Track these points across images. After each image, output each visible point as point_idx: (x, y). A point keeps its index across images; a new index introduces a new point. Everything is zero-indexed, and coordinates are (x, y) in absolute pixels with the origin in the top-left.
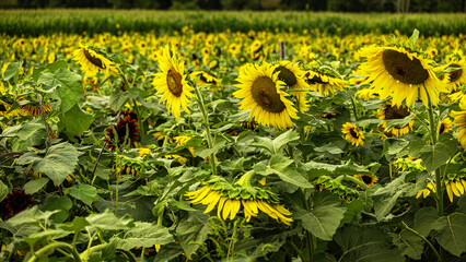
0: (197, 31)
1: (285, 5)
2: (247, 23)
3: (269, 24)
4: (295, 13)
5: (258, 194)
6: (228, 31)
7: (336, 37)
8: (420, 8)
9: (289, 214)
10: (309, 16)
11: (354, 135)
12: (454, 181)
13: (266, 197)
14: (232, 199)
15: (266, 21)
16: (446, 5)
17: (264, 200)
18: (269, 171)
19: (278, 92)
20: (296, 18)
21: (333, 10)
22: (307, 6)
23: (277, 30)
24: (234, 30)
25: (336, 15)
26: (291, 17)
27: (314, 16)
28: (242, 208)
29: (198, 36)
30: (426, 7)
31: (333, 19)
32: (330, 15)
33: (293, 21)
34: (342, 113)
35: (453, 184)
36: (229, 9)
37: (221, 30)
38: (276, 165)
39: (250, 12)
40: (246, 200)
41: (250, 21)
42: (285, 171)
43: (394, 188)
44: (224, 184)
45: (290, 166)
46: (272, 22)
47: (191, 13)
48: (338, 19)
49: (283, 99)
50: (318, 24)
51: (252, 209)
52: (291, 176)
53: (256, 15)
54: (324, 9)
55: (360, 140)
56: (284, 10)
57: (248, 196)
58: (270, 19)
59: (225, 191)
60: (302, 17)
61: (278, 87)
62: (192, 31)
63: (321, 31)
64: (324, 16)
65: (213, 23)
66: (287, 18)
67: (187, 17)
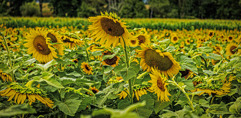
0: (8, 27)
1: (55, 15)
2: (34, 23)
3: (46, 24)
4: (60, 18)
5: (35, 91)
6: (25, 27)
7: (81, 30)
8: (127, 16)
9: (52, 103)
10: (67, 20)
11: (87, 68)
12: (140, 90)
13: (40, 93)
14: (22, 94)
15: (45, 22)
16: (141, 14)
17: (39, 94)
18: (41, 80)
19: (47, 43)
20: (61, 21)
21: (80, 17)
22: (66, 14)
23: (50, 27)
24: (28, 26)
25: (82, 19)
26: (58, 20)
27: (70, 20)
28: (27, 98)
29: (8, 29)
30: (130, 16)
31: (80, 21)
32: (79, 19)
33: (59, 22)
34: (81, 58)
35: (139, 91)
36: (25, 16)
37: (20, 26)
38: (45, 77)
39: (36, 18)
40: (29, 94)
41: (37, 23)
42: (49, 80)
43: (107, 91)
44: (18, 86)
45: (52, 77)
46: (48, 23)
47: (5, 18)
48: (83, 21)
49: (49, 47)
50: (72, 24)
51: (32, 98)
52: (53, 82)
53: (39, 19)
54: (76, 16)
55: (90, 71)
56: (54, 17)
57: (30, 92)
58: (46, 21)
59: (19, 90)
60: (64, 20)
61: (47, 41)
62: (5, 27)
63: (74, 27)
64: (75, 20)
65: (16, 23)
66: (56, 21)
67: (3, 20)
